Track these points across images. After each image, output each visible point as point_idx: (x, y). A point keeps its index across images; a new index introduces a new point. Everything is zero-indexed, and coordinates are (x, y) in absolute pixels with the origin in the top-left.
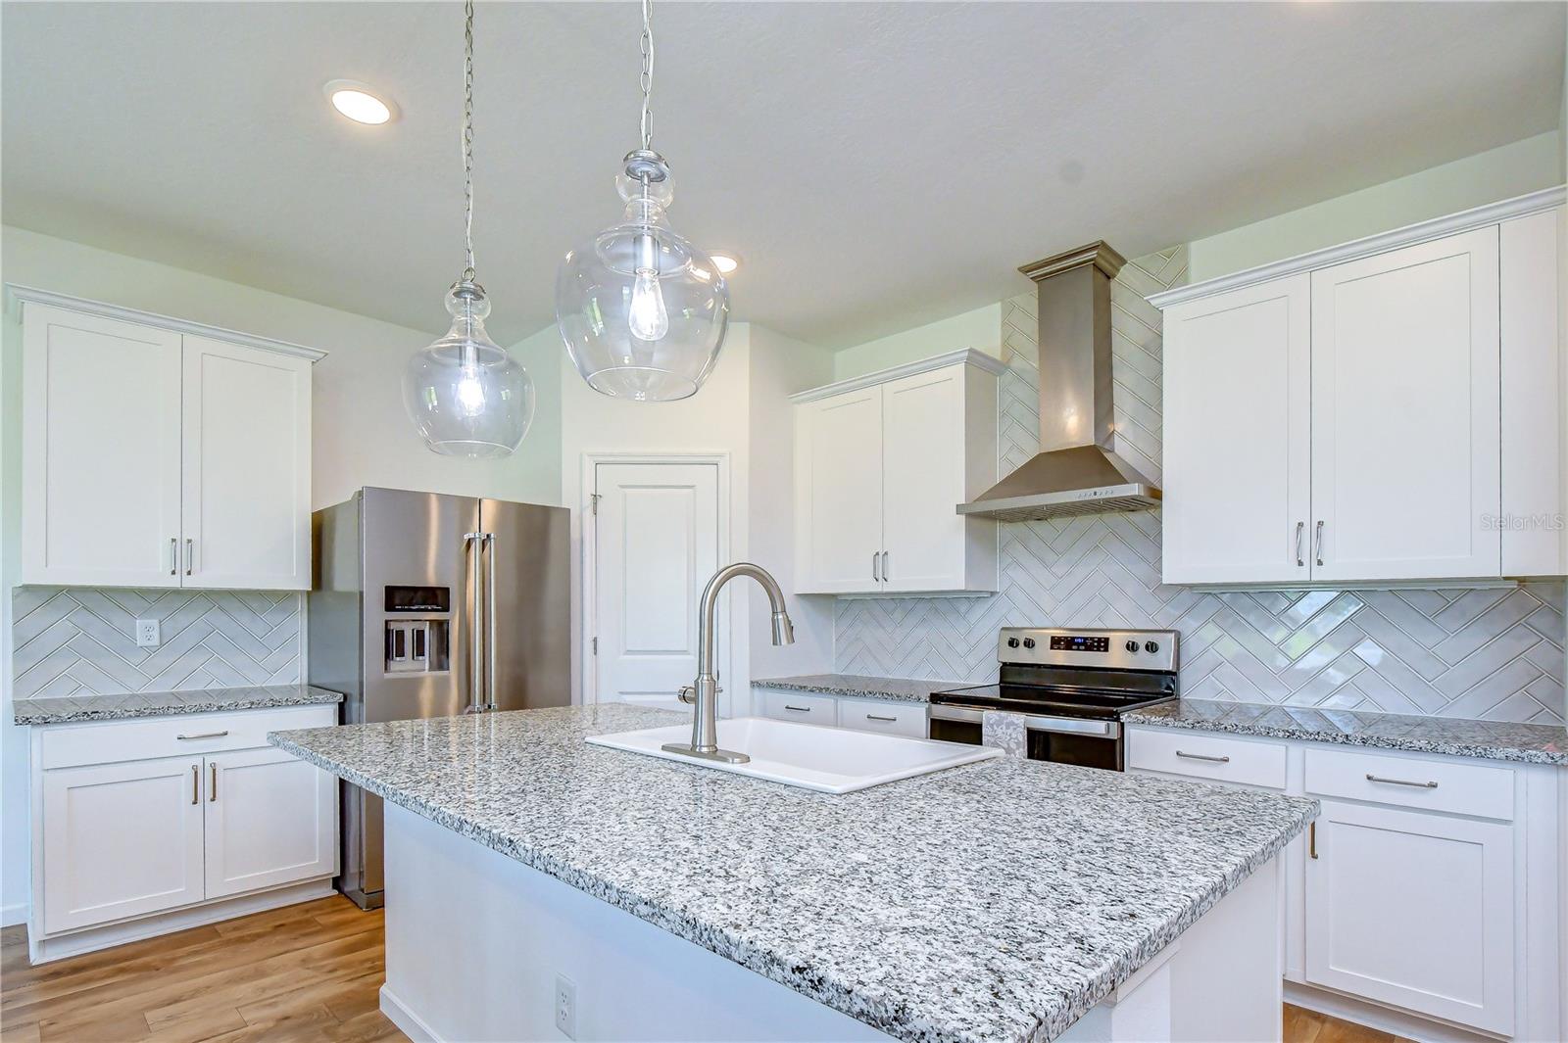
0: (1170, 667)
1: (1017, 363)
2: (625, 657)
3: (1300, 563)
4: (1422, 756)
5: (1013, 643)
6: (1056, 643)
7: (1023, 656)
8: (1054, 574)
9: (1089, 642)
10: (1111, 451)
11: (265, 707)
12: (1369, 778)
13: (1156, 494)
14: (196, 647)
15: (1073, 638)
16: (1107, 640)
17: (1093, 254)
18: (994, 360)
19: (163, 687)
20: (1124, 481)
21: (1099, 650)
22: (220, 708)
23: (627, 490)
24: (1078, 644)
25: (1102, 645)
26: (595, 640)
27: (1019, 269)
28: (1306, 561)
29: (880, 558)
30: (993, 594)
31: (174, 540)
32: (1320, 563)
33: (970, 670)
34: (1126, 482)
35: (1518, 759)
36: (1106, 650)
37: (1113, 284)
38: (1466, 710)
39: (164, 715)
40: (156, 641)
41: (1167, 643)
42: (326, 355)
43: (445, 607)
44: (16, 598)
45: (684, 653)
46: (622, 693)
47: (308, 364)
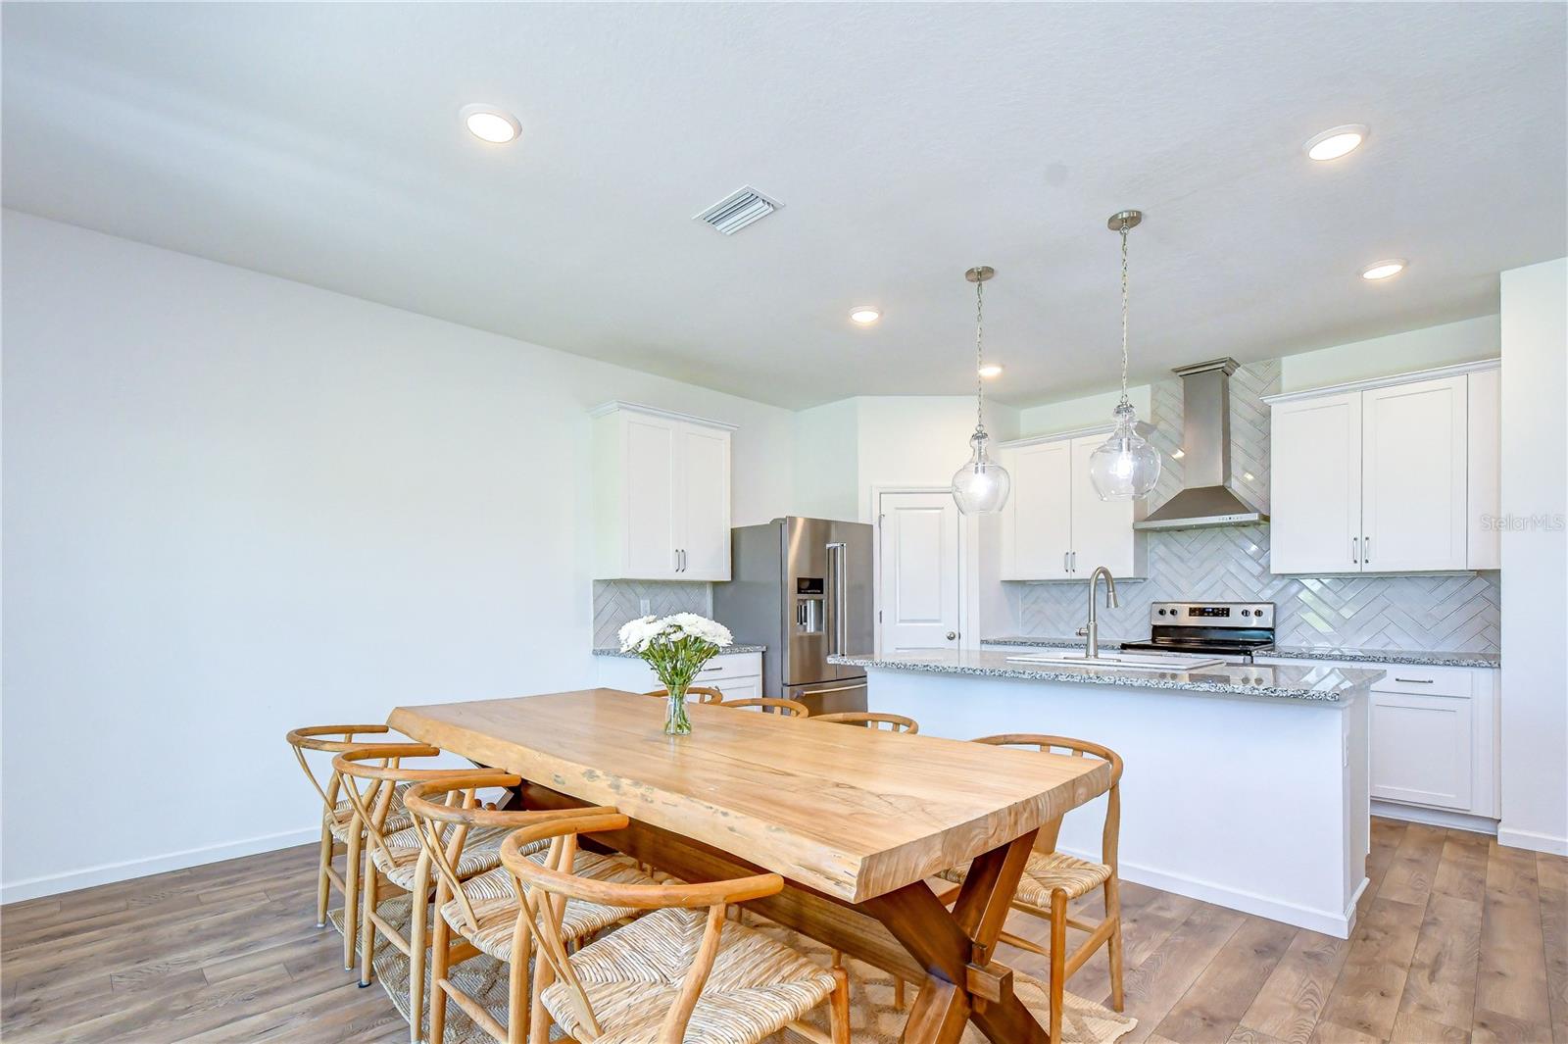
0: (1270, 626)
1: (1162, 426)
2: (900, 624)
3: (1356, 562)
4: (1423, 667)
5: (1162, 612)
6: (1192, 612)
7: (1168, 620)
8: (1189, 567)
9: (1216, 611)
10: (1230, 487)
12: (1397, 680)
13: (1267, 518)
15: (1205, 609)
16: (1228, 609)
17: (1223, 365)
18: (1146, 424)
20: (1247, 511)
21: (1223, 616)
23: (902, 511)
24: (1209, 612)
25: (1225, 612)
26: (881, 613)
27: (1171, 369)
28: (1359, 561)
29: (1070, 556)
30: (1145, 579)
31: (677, 551)
32: (1367, 561)
33: (1127, 631)
34: (1249, 512)
35: (1474, 666)
36: (1228, 615)
37: (1230, 379)
38: (1448, 647)
41: (1267, 610)
42: (737, 428)
43: (822, 592)
44: (594, 587)
45: (938, 621)
46: (898, 649)
47: (729, 435)
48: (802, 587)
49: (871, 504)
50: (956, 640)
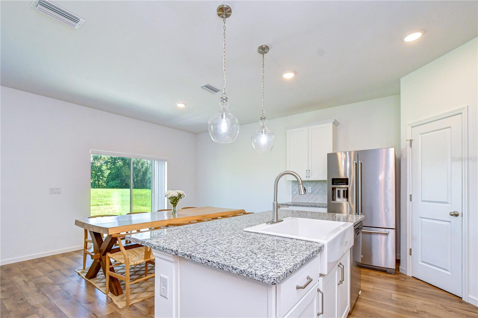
2: (422, 202)
11: (313, 207)
14: (318, 193)
19: (312, 201)
22: (306, 206)
23: (423, 135)
31: (307, 170)
39: (297, 206)
40: (311, 192)
42: (335, 120)
43: (347, 184)
44: (292, 183)
45: (447, 203)
46: (421, 217)
47: (331, 124)
48: (335, 182)
49: (406, 134)
50: (460, 217)
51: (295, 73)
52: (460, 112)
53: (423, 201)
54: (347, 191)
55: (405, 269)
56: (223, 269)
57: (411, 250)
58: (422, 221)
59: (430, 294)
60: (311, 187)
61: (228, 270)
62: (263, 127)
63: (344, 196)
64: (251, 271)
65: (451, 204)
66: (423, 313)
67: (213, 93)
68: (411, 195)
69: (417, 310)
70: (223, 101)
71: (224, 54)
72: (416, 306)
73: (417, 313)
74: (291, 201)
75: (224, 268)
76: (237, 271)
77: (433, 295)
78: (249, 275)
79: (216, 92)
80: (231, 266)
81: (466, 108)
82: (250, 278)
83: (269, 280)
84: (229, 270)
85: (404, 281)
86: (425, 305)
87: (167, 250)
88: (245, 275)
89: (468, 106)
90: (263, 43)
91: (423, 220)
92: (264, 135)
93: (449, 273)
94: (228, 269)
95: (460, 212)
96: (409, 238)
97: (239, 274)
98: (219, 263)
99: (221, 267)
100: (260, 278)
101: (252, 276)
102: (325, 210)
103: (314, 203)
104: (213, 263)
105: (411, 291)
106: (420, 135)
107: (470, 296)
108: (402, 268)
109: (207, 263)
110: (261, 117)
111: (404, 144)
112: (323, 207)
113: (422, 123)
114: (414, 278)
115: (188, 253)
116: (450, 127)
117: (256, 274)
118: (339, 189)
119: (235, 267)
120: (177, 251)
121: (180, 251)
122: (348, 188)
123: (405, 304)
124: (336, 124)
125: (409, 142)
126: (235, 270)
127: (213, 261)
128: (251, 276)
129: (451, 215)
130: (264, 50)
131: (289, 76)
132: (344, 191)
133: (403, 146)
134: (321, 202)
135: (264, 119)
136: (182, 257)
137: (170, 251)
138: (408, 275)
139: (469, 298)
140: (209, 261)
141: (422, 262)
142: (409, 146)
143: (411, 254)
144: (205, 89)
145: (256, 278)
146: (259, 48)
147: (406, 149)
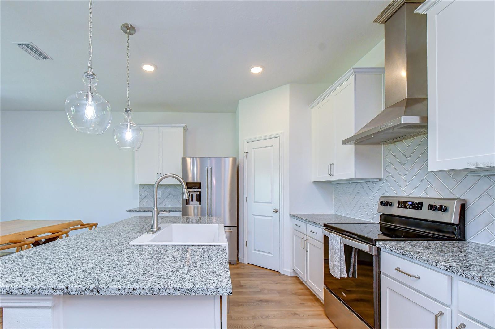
5: (382, 204)
6: (400, 204)
9: (414, 204)
14: (167, 197)
16: (421, 203)
19: (161, 206)
21: (418, 209)
23: (255, 150)
27: (374, 22)
30: (380, 180)
31: (157, 174)
36: (421, 209)
40: (160, 196)
42: (186, 125)
43: (200, 188)
44: (139, 186)
45: (270, 203)
46: (254, 215)
47: (182, 129)
48: (189, 186)
49: (243, 148)
50: (278, 213)
51: (156, 67)
52: (279, 135)
53: (255, 202)
54: (200, 195)
55: (243, 258)
56: (159, 294)
57: (247, 241)
58: (254, 218)
59: (262, 274)
60: (160, 192)
61: (167, 294)
62: (129, 120)
63: (196, 200)
64: (201, 287)
65: (273, 204)
66: (263, 290)
67: (37, 59)
68: (247, 197)
69: (260, 289)
70: (88, 77)
71: (90, 16)
72: (258, 286)
73: (260, 291)
74: (138, 207)
75: (161, 292)
76: (182, 291)
77: (264, 274)
78: (199, 292)
79: (43, 58)
80: (171, 287)
81: (282, 133)
82: (200, 295)
83: (225, 291)
84: (169, 293)
85: (244, 268)
86: (262, 283)
87: (41, 291)
88: (193, 293)
89: (283, 132)
90: (130, 22)
91: (255, 216)
92: (129, 130)
93: (272, 255)
94: (167, 292)
95: (278, 209)
96: (245, 233)
97: (184, 295)
98: (152, 289)
99: (155, 293)
100: (213, 291)
101: (203, 292)
102: (179, 214)
103: (164, 208)
104: (142, 290)
105: (251, 275)
106: (253, 150)
107: (284, 269)
108: (241, 258)
109: (131, 292)
110: (126, 109)
111: (242, 156)
112: (177, 211)
113: (259, 139)
114: (249, 264)
115: (92, 286)
116: (272, 146)
117: (208, 289)
118: (192, 193)
119: (178, 287)
120: (67, 288)
121: (72, 287)
122: (200, 192)
123: (251, 287)
124: (186, 129)
125: (245, 153)
126: (179, 291)
127: (141, 288)
128: (201, 292)
129: (274, 212)
130: (129, 29)
131: (148, 68)
132: (196, 195)
133: (241, 157)
134: (170, 206)
135: (129, 111)
136: (80, 294)
137: (51, 291)
138: (245, 263)
139: (284, 271)
140: (134, 290)
141: (255, 250)
142: (245, 157)
143: (247, 246)
144: (24, 49)
145: (208, 293)
146: (123, 25)
147: (243, 159)
